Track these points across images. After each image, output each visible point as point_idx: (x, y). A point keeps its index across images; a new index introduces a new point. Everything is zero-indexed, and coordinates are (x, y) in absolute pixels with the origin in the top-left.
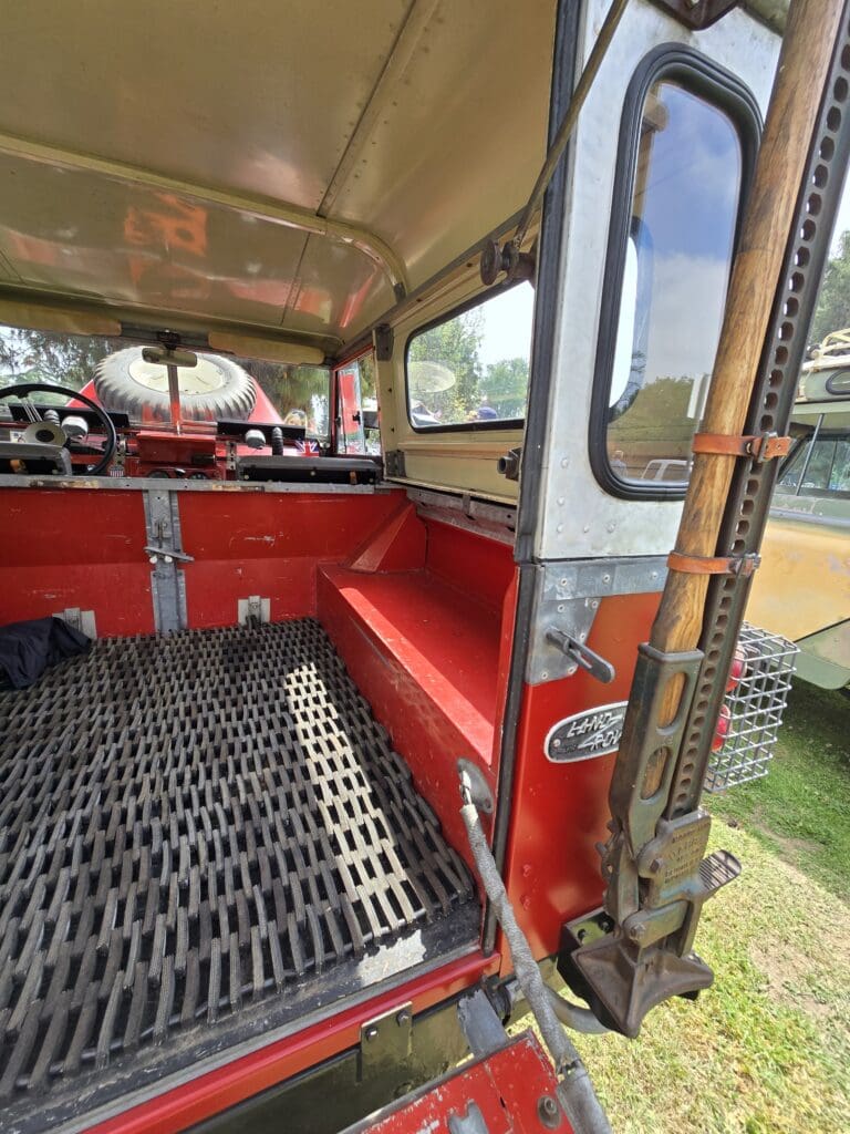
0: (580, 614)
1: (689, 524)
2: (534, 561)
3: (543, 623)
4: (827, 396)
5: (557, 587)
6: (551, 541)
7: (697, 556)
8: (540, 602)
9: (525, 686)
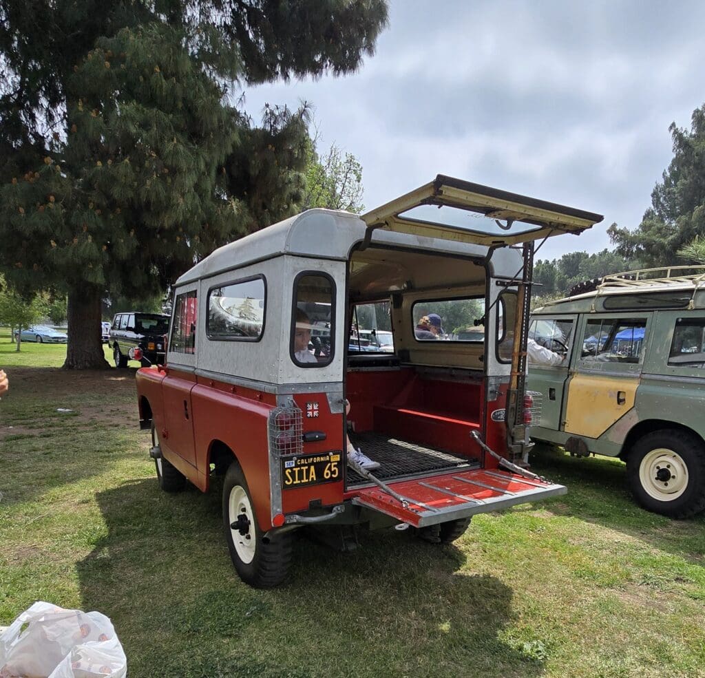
0: (496, 388)
1: (512, 367)
2: (487, 377)
3: (490, 389)
4: (603, 310)
5: (492, 381)
6: (490, 372)
7: (514, 372)
8: (489, 385)
9: (487, 402)
